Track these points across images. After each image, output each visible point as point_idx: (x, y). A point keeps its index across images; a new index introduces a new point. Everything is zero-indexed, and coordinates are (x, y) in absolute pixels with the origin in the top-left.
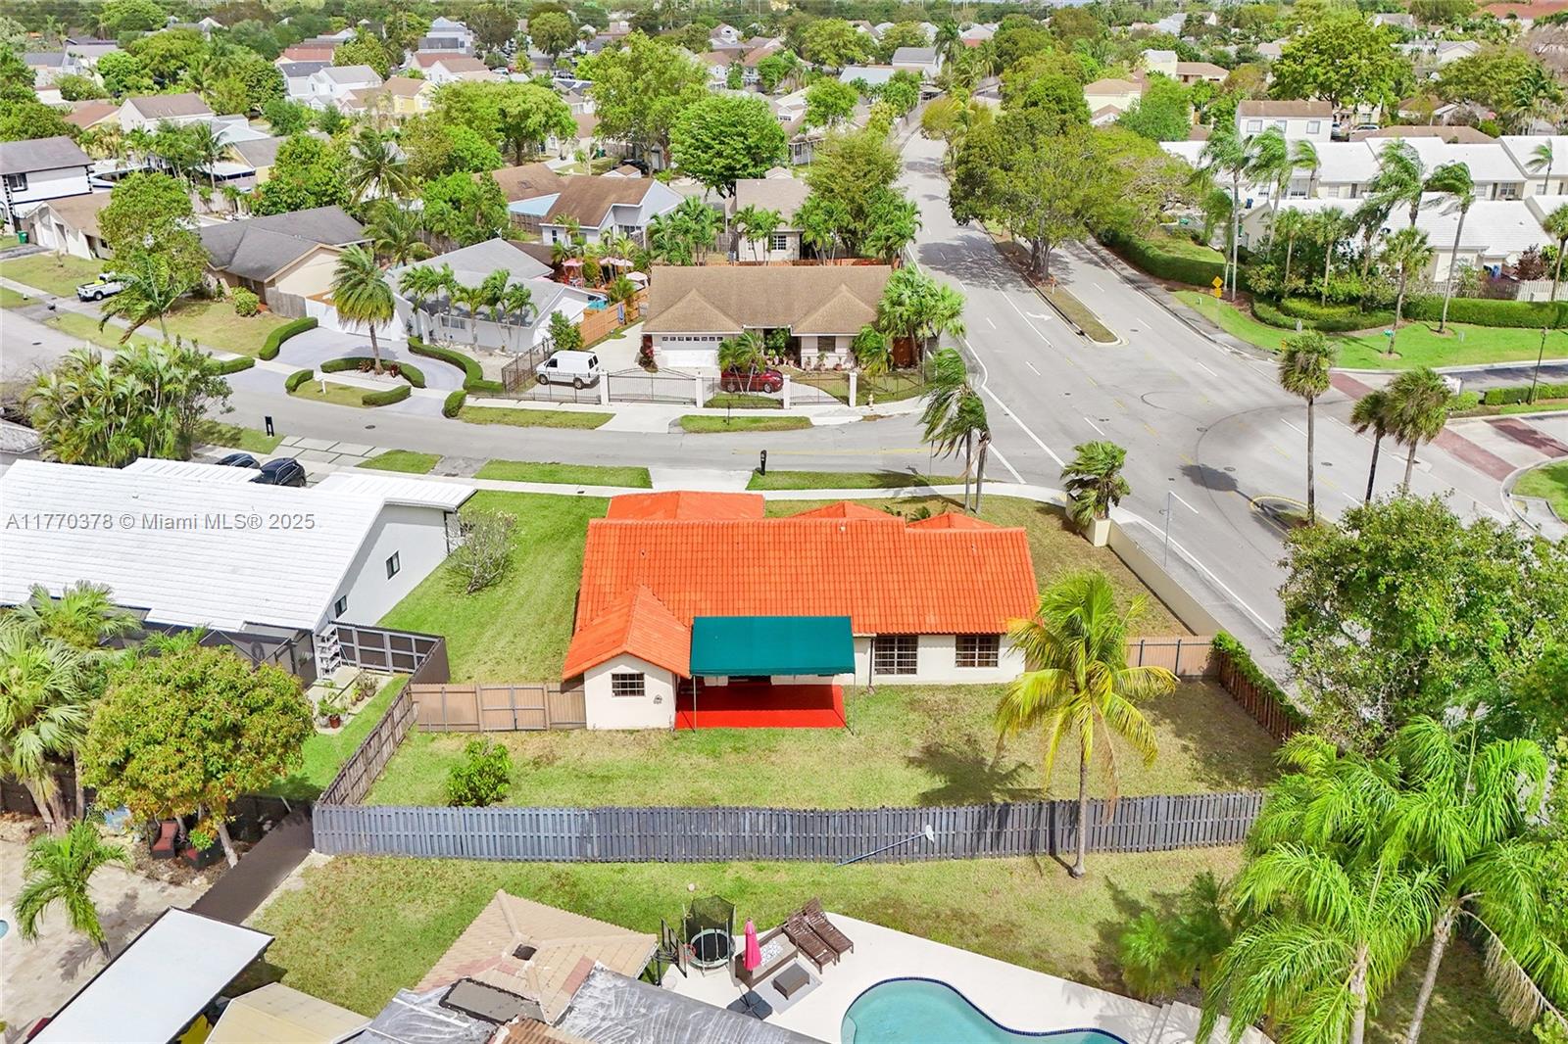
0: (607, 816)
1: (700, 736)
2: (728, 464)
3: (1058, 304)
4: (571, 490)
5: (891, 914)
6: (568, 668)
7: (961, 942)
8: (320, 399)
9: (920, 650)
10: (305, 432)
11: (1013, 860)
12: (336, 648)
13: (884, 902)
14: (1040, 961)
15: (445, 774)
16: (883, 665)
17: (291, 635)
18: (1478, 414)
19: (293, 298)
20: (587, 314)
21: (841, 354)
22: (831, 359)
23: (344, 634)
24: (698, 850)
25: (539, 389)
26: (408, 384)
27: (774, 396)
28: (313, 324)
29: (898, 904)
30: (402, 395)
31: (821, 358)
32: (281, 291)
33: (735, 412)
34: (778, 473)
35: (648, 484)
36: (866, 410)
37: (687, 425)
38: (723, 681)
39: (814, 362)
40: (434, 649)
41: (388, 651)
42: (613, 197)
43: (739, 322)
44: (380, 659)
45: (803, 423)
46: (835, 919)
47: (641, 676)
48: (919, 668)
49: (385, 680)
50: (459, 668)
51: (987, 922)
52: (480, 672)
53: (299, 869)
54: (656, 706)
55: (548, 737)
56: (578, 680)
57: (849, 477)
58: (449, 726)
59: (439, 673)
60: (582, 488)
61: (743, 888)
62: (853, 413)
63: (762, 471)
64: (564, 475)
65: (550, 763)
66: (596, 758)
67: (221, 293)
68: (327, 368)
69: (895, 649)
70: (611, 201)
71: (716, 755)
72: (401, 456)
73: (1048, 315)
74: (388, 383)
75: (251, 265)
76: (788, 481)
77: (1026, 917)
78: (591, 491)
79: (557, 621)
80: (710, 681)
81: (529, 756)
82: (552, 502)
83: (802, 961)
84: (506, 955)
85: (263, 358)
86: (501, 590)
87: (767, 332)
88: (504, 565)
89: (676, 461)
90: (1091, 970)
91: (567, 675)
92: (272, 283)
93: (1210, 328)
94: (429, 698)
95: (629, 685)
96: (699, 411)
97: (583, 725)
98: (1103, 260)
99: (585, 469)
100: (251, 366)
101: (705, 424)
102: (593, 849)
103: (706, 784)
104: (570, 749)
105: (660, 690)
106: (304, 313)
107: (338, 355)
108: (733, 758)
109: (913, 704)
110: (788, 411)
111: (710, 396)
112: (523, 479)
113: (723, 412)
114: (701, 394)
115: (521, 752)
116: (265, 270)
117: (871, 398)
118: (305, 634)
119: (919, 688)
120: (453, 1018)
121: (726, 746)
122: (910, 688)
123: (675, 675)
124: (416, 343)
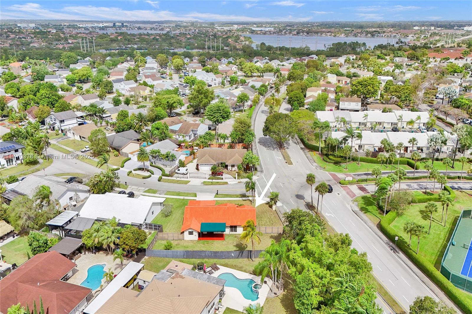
0: (187, 252)
1: (202, 241)
2: (211, 192)
3: (284, 155)
4: (182, 197)
5: (226, 265)
6: (182, 230)
7: (235, 269)
8: (134, 177)
9: (237, 228)
10: (133, 185)
11: (245, 259)
12: (145, 227)
13: (226, 264)
14: (245, 271)
15: (163, 246)
16: (232, 231)
17: (139, 225)
18: (356, 184)
19: (126, 153)
20: (186, 158)
21: (236, 168)
22: (234, 169)
23: (146, 224)
24: (200, 257)
25: (176, 175)
26: (151, 174)
27: (222, 177)
28: (130, 159)
29: (228, 264)
30: (150, 176)
31: (232, 169)
32: (123, 151)
33: (214, 181)
34: (221, 194)
35: (196, 196)
36: (239, 180)
37: (204, 183)
38: (206, 233)
39: (230, 170)
40: (161, 227)
41: (153, 227)
42: (192, 127)
43: (215, 161)
44: (152, 228)
45: (226, 183)
46: (218, 266)
47: (193, 232)
48: (237, 231)
49: (153, 232)
50: (164, 230)
51: (239, 266)
52: (168, 231)
53: (144, 259)
54: (195, 236)
55: (178, 241)
56: (183, 233)
57: (233, 195)
58: (163, 239)
59: (161, 231)
60: (184, 197)
61: (206, 262)
62: (236, 181)
63: (217, 194)
64: (181, 194)
65: (179, 245)
66: (186, 244)
67: (110, 151)
68: (134, 170)
69: (233, 228)
70: (191, 128)
71: (204, 244)
72: (151, 190)
73: (281, 158)
74: (147, 174)
75: (117, 145)
76: (222, 196)
77: (245, 266)
78: (186, 198)
79: (180, 222)
80: (204, 233)
81: (176, 244)
82: (179, 200)
83: (213, 271)
84: (174, 266)
85: (121, 167)
86: (170, 217)
87: (221, 163)
88: (171, 212)
89: (202, 191)
90: (252, 272)
91: (182, 231)
92: (121, 150)
93: (313, 162)
94: (160, 235)
95: (191, 233)
96: (207, 180)
97: (184, 239)
98: (298, 142)
99: (185, 193)
100: (119, 169)
101: (208, 183)
102: (185, 257)
103: (202, 248)
104: (182, 243)
105: (196, 234)
106: (128, 157)
107: (136, 167)
108: (206, 245)
109: (236, 237)
110: (224, 181)
111: (209, 177)
112: (173, 195)
113: (211, 181)
114: (208, 177)
115: (174, 243)
116: (120, 147)
117: (240, 178)
118: (141, 224)
119: (237, 234)
120: (168, 273)
121: (206, 243)
122: (236, 234)
123: (198, 232)
124: (151, 164)
